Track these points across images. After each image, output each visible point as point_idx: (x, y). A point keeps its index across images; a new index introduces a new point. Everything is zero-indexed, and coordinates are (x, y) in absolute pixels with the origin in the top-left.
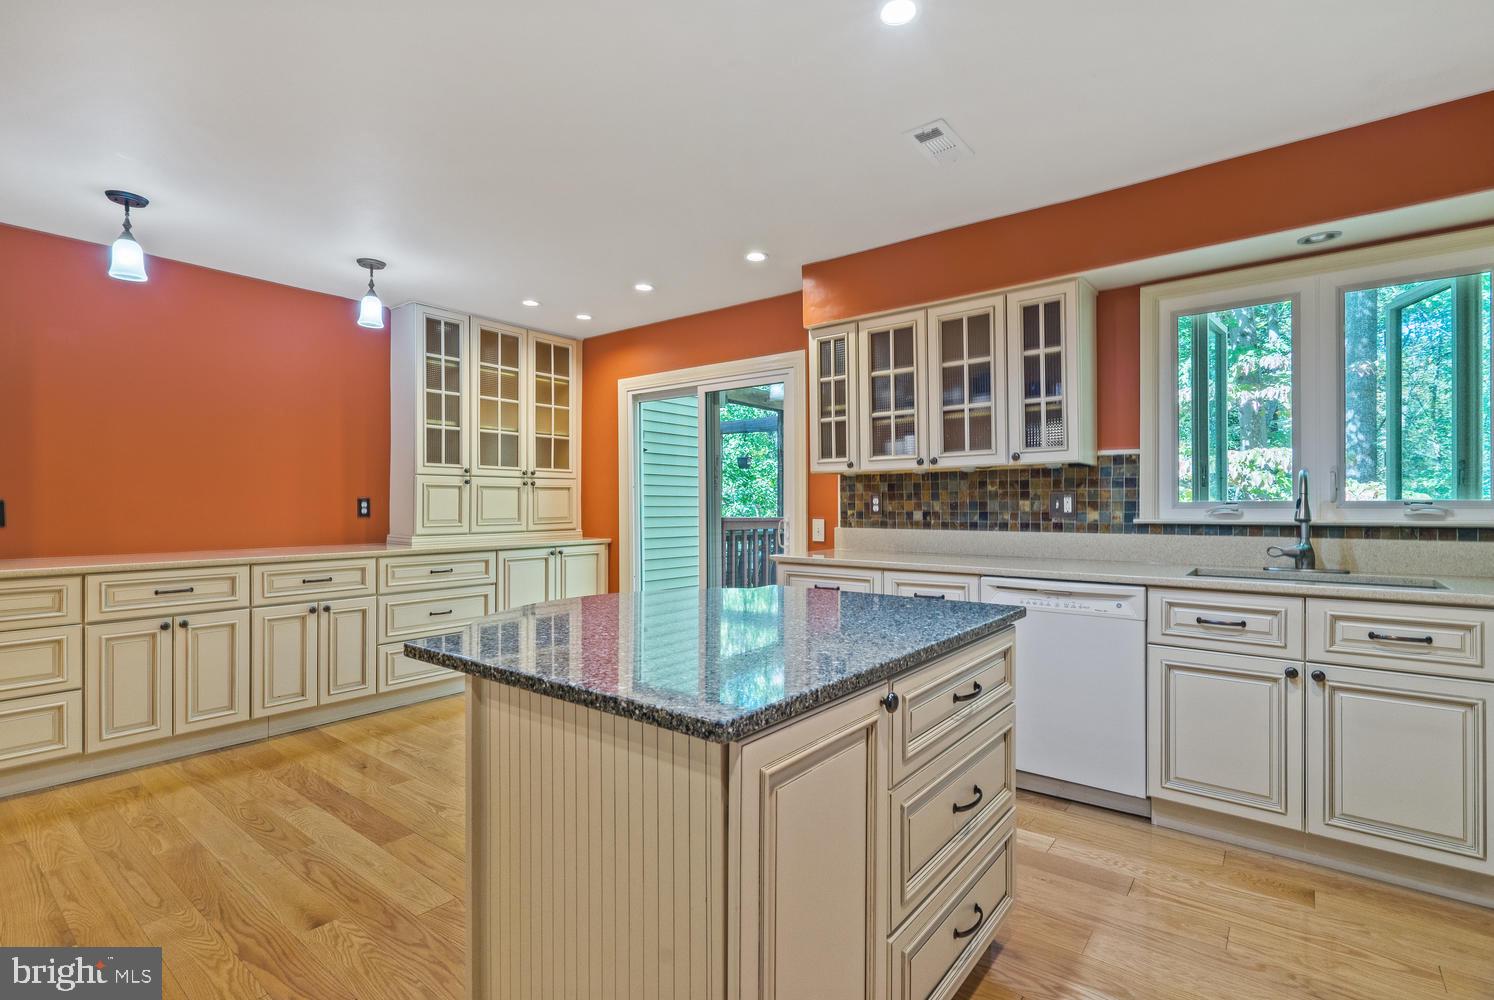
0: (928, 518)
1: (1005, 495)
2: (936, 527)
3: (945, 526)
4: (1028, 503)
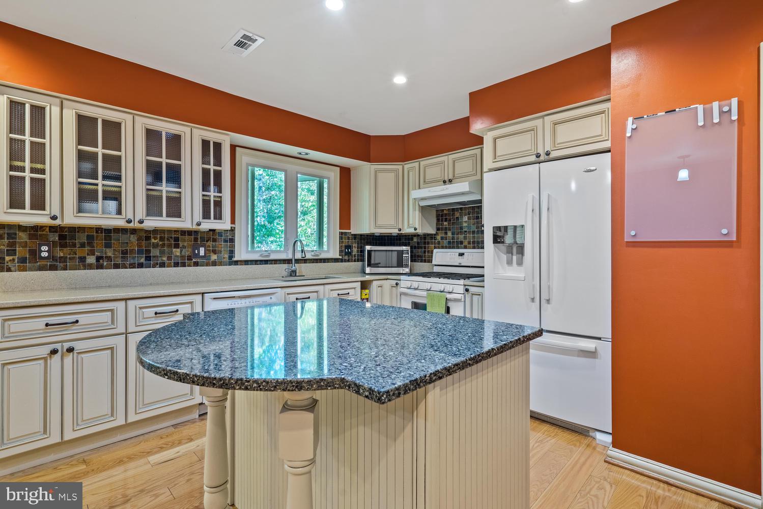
0: (101, 261)
1: (163, 245)
2: (107, 268)
3: (116, 266)
4: (178, 250)
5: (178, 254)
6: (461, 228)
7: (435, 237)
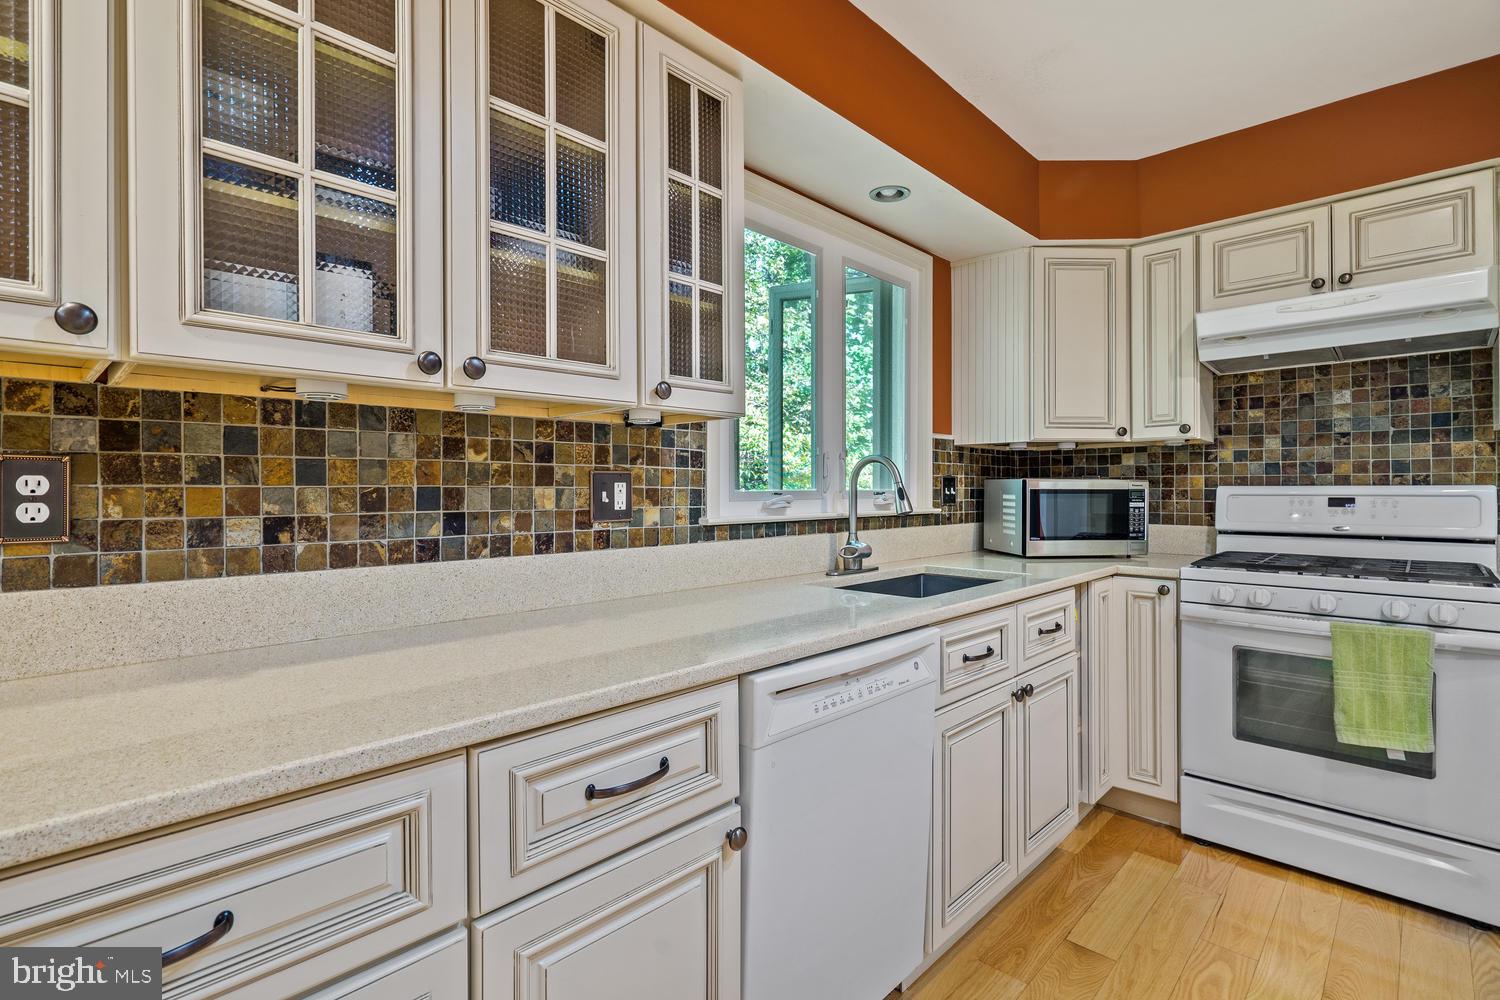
1: (504, 473)
4: (551, 491)
5: (550, 506)
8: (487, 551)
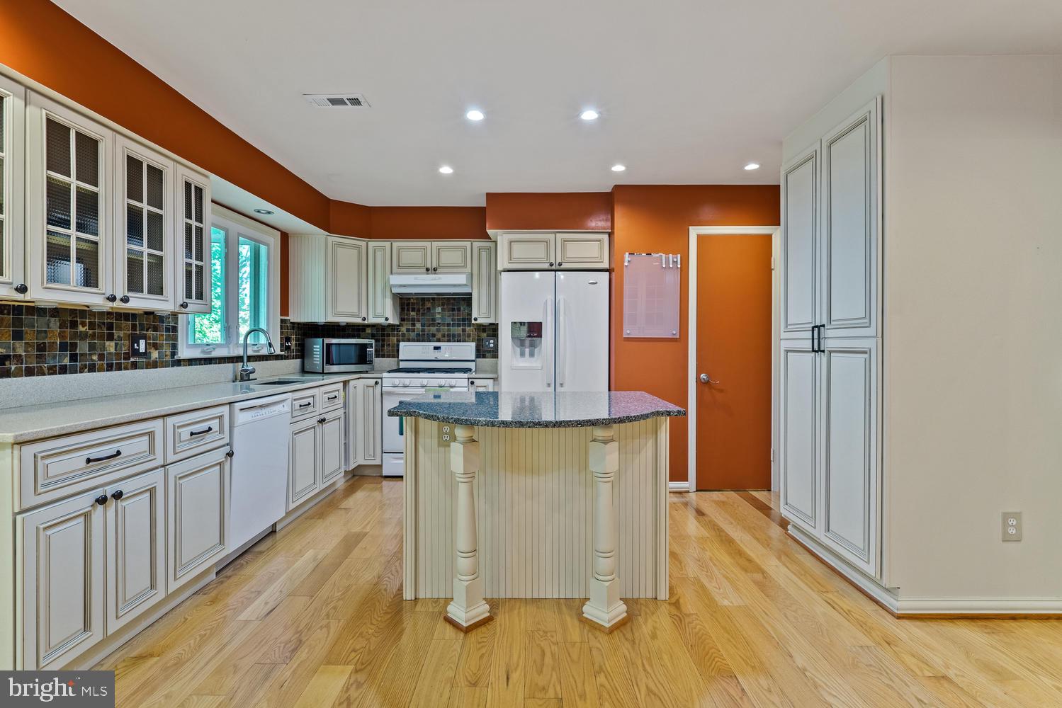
0: (8, 363)
1: (94, 335)
4: (113, 344)
5: (112, 350)
6: (434, 320)
7: (397, 329)
8: (86, 370)
